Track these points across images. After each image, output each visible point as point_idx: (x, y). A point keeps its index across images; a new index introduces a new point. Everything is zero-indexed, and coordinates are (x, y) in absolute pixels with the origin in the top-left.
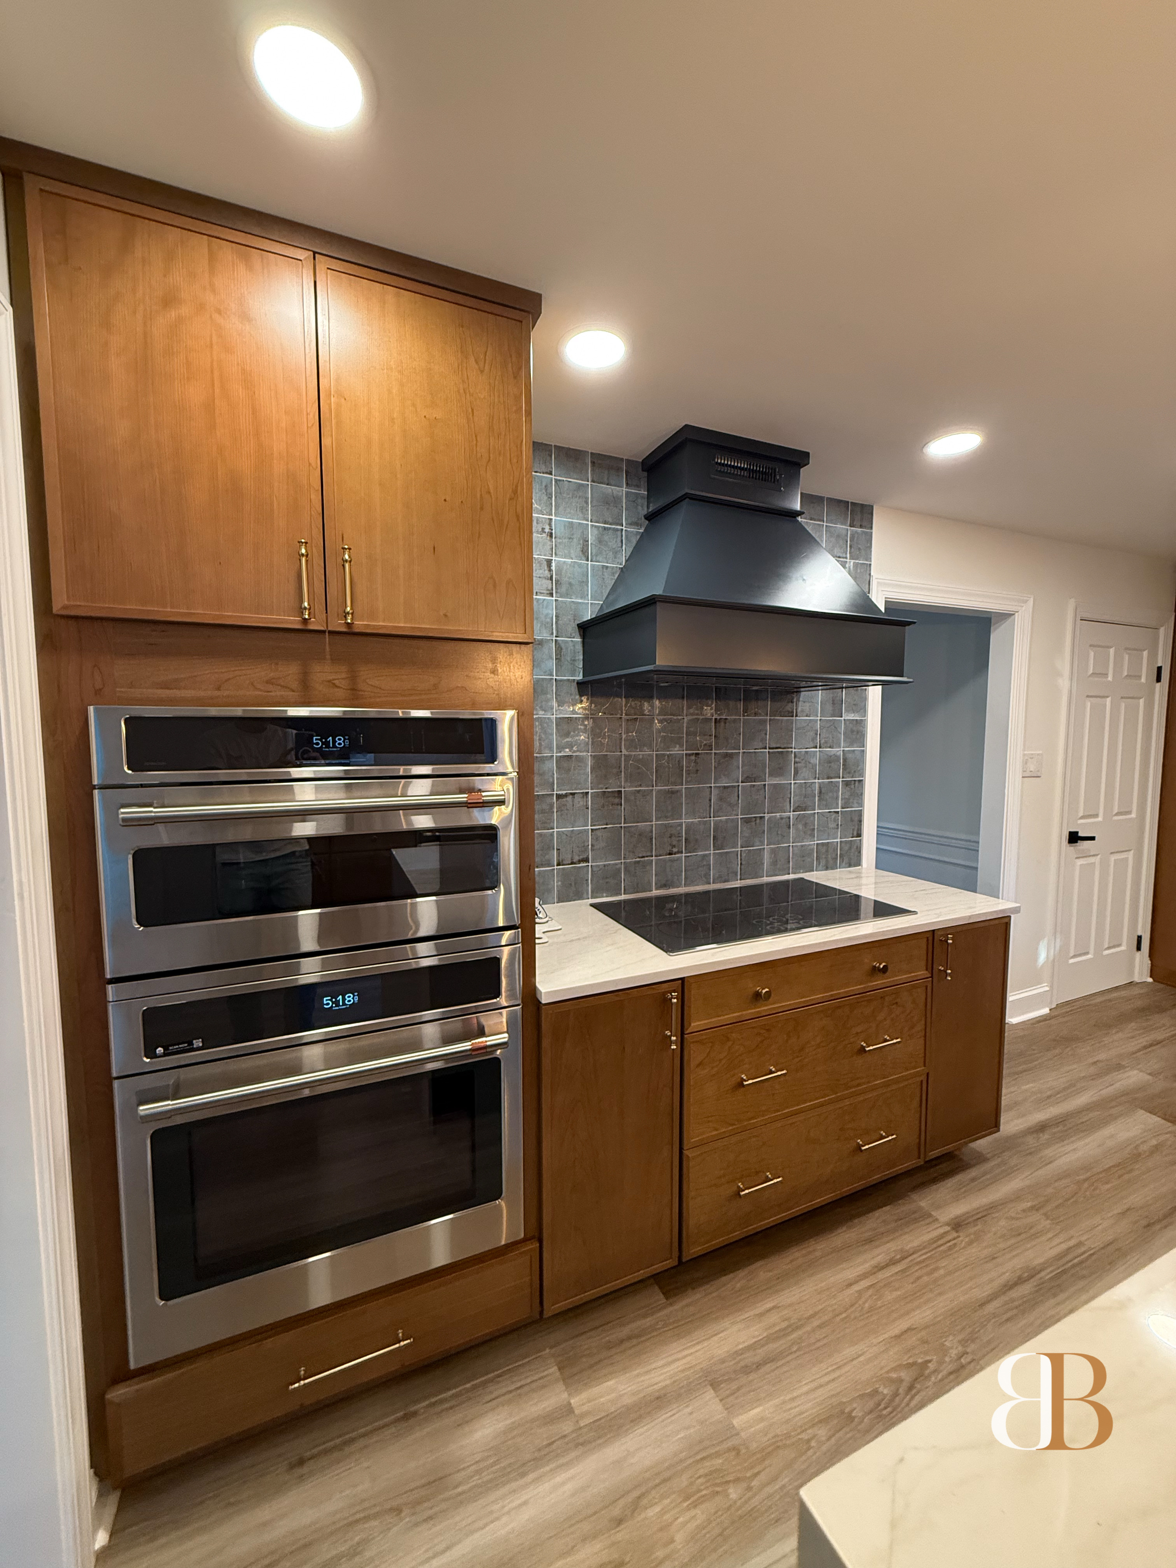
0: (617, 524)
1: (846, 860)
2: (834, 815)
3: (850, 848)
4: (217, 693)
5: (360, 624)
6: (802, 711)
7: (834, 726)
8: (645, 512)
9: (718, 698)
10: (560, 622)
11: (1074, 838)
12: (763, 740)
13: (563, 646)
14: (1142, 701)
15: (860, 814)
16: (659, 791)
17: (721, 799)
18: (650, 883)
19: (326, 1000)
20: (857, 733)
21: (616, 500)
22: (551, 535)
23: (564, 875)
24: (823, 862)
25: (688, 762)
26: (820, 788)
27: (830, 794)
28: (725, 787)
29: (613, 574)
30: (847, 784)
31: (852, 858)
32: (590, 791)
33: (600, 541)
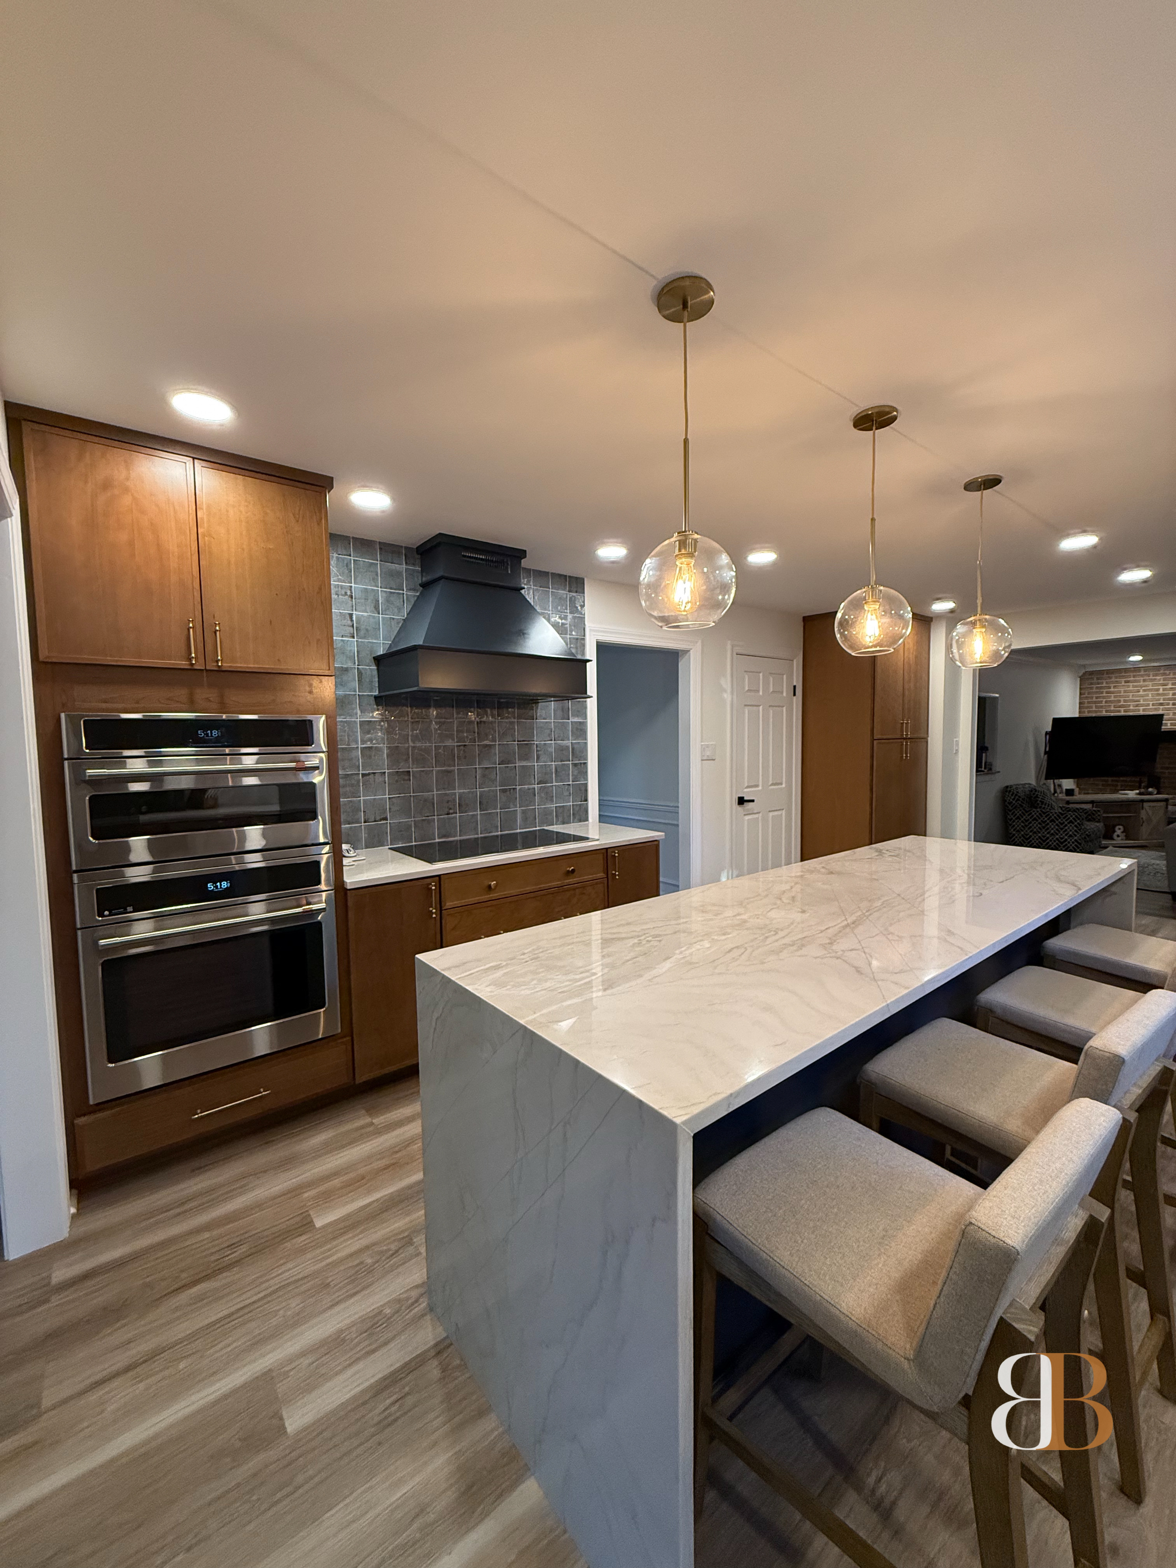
0: (400, 590)
1: (577, 817)
2: (567, 787)
3: (580, 809)
4: (137, 705)
5: (227, 665)
6: (541, 716)
7: (564, 726)
8: (420, 582)
9: (478, 707)
10: (360, 656)
11: (741, 801)
12: (513, 735)
13: (363, 672)
14: (784, 709)
15: (586, 785)
16: (438, 772)
17: (484, 776)
18: (434, 834)
19: (209, 885)
20: (581, 730)
21: (399, 574)
22: (352, 597)
23: (369, 829)
24: (560, 819)
25: (459, 751)
26: (556, 768)
27: (564, 772)
28: (486, 768)
29: (398, 623)
30: (575, 765)
31: (582, 815)
32: (387, 771)
33: (387, 600)
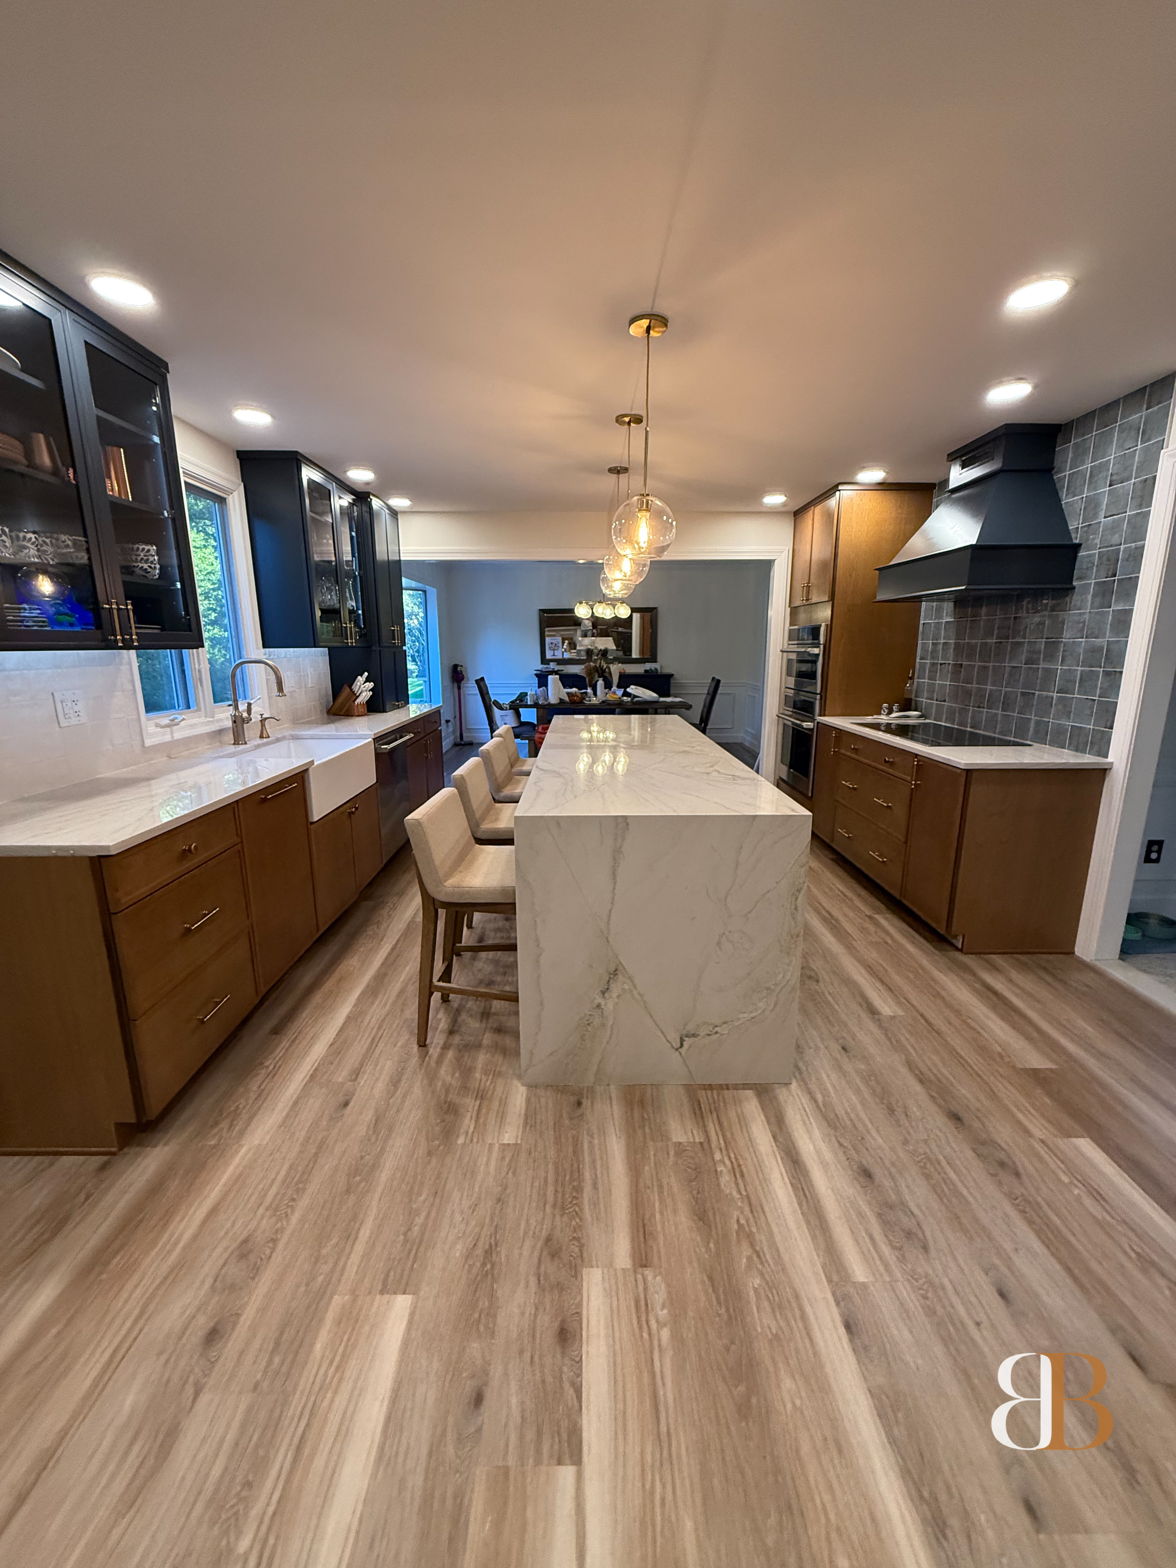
2: (1090, 703)
3: (1101, 737)
7: (1102, 617)
12: (1042, 631)
15: (1114, 706)
17: (1010, 675)
20: (1124, 623)
24: (1074, 743)
25: (996, 648)
26: (1081, 674)
27: (1090, 682)
28: (1014, 667)
30: (1107, 674)
32: (951, 663)
